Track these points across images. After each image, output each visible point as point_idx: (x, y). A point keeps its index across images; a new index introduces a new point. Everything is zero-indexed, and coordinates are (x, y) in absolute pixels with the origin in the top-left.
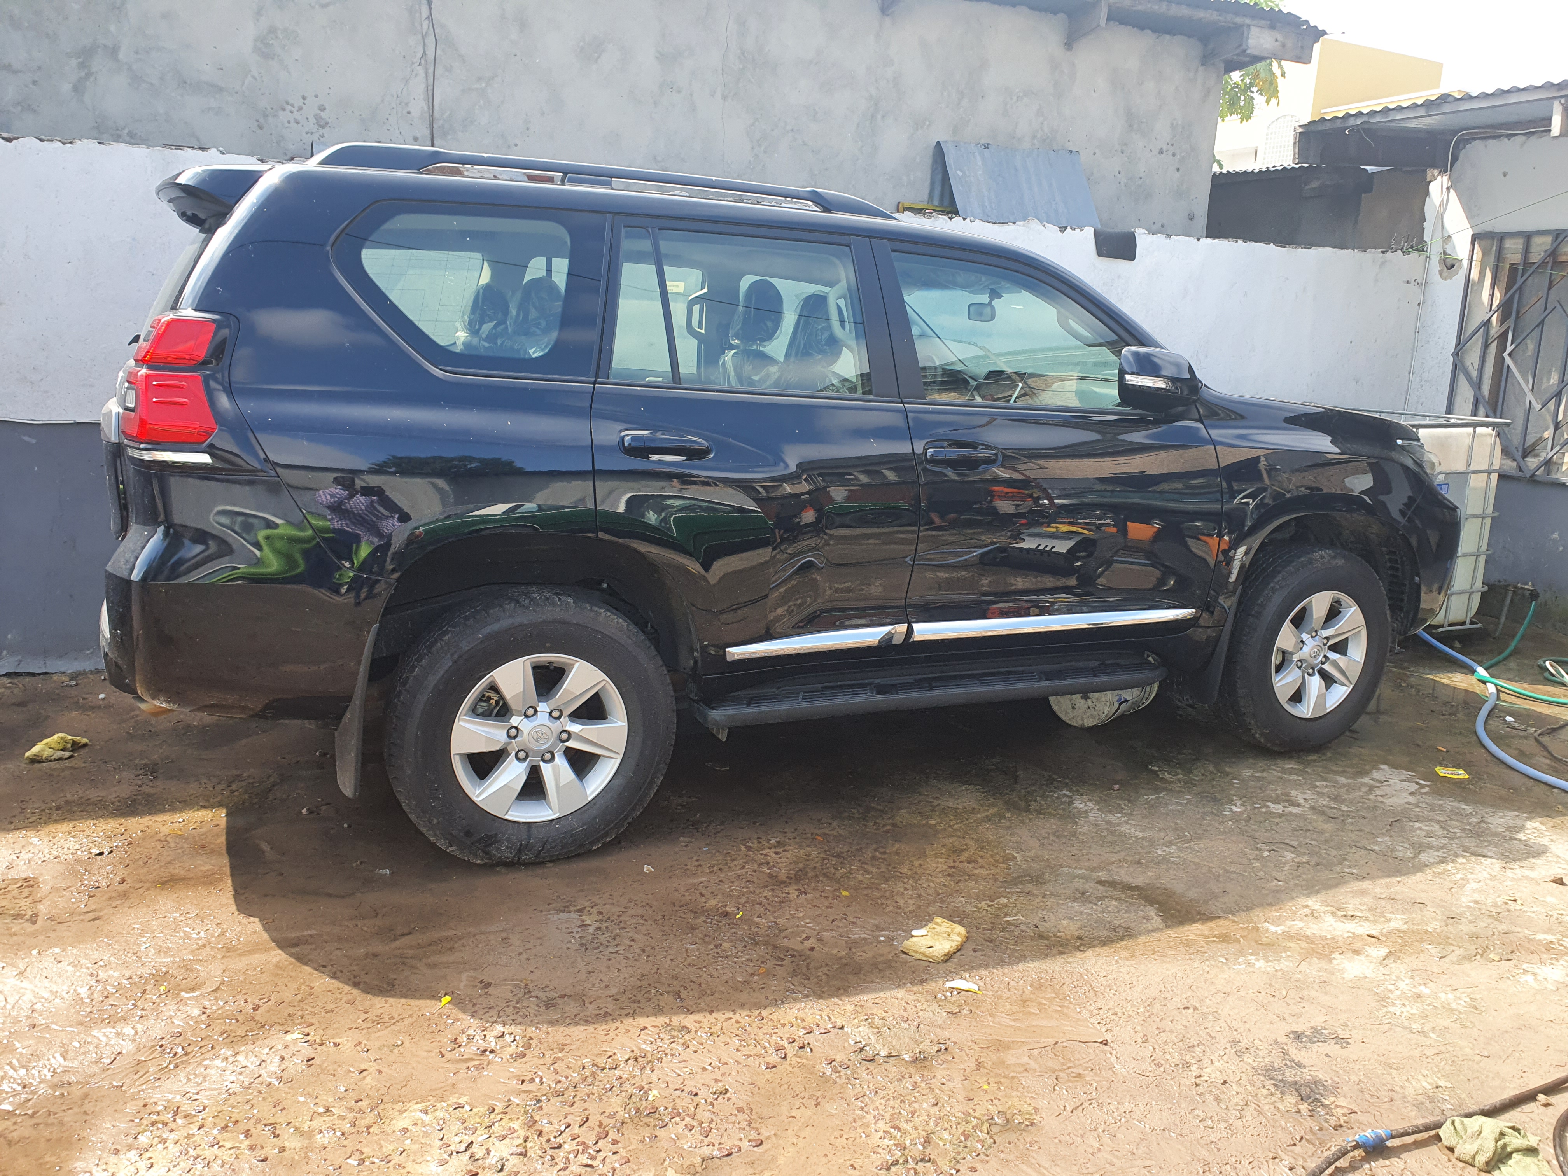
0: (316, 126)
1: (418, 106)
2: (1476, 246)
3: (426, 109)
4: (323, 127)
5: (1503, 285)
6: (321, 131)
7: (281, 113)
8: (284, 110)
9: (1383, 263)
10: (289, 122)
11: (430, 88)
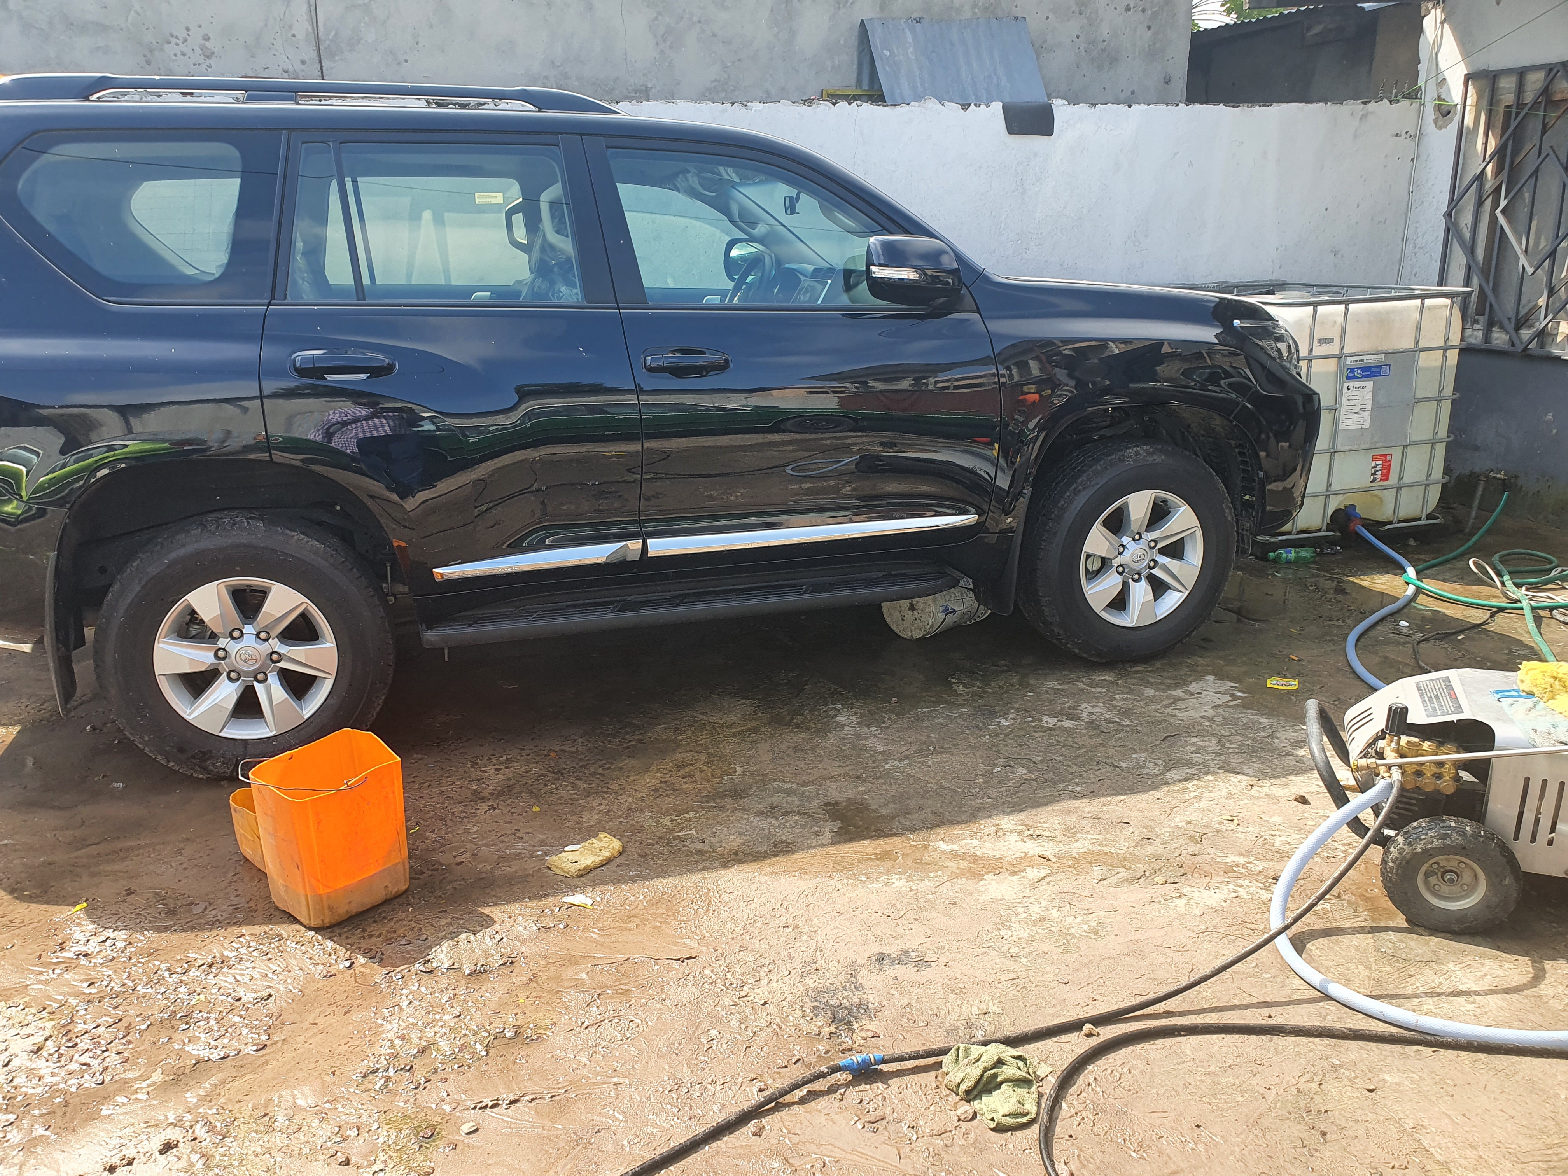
0: (203, 57)
1: (302, 28)
2: (1470, 87)
3: (311, 31)
4: (208, 57)
5: (1499, 131)
6: (208, 62)
7: (166, 46)
8: (170, 43)
9: (1364, 117)
10: (175, 55)
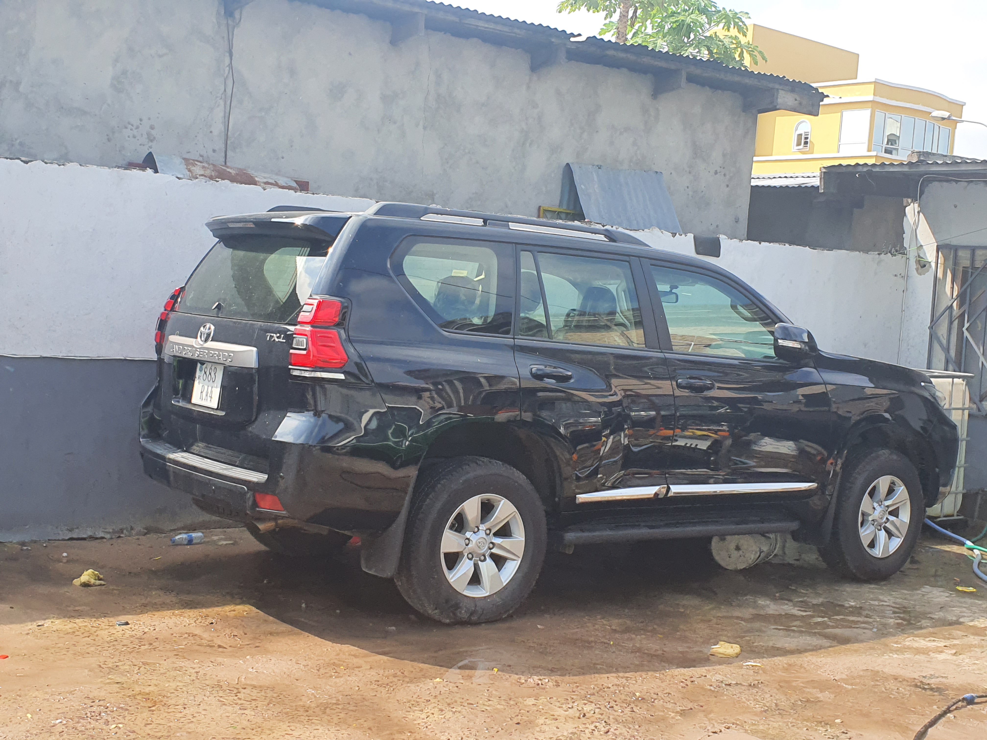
0: (147, 140)
1: (218, 128)
2: (940, 253)
3: (223, 131)
4: (152, 141)
5: (959, 281)
7: (124, 130)
9: (879, 263)
10: (129, 137)
11: (227, 115)
